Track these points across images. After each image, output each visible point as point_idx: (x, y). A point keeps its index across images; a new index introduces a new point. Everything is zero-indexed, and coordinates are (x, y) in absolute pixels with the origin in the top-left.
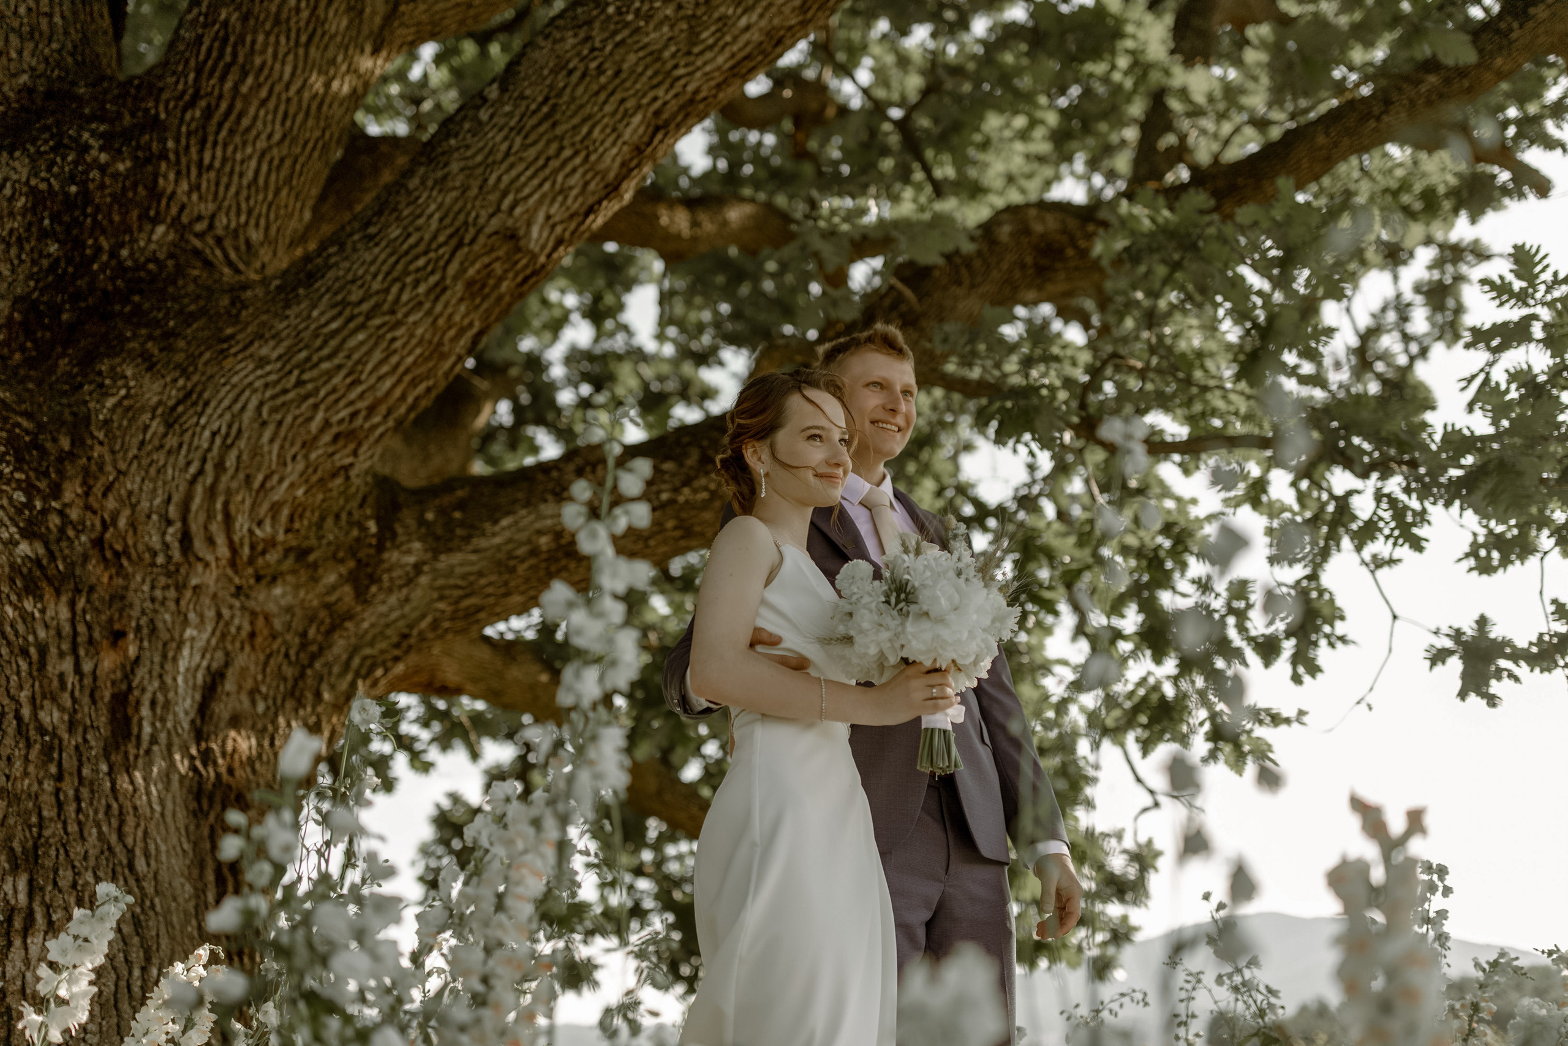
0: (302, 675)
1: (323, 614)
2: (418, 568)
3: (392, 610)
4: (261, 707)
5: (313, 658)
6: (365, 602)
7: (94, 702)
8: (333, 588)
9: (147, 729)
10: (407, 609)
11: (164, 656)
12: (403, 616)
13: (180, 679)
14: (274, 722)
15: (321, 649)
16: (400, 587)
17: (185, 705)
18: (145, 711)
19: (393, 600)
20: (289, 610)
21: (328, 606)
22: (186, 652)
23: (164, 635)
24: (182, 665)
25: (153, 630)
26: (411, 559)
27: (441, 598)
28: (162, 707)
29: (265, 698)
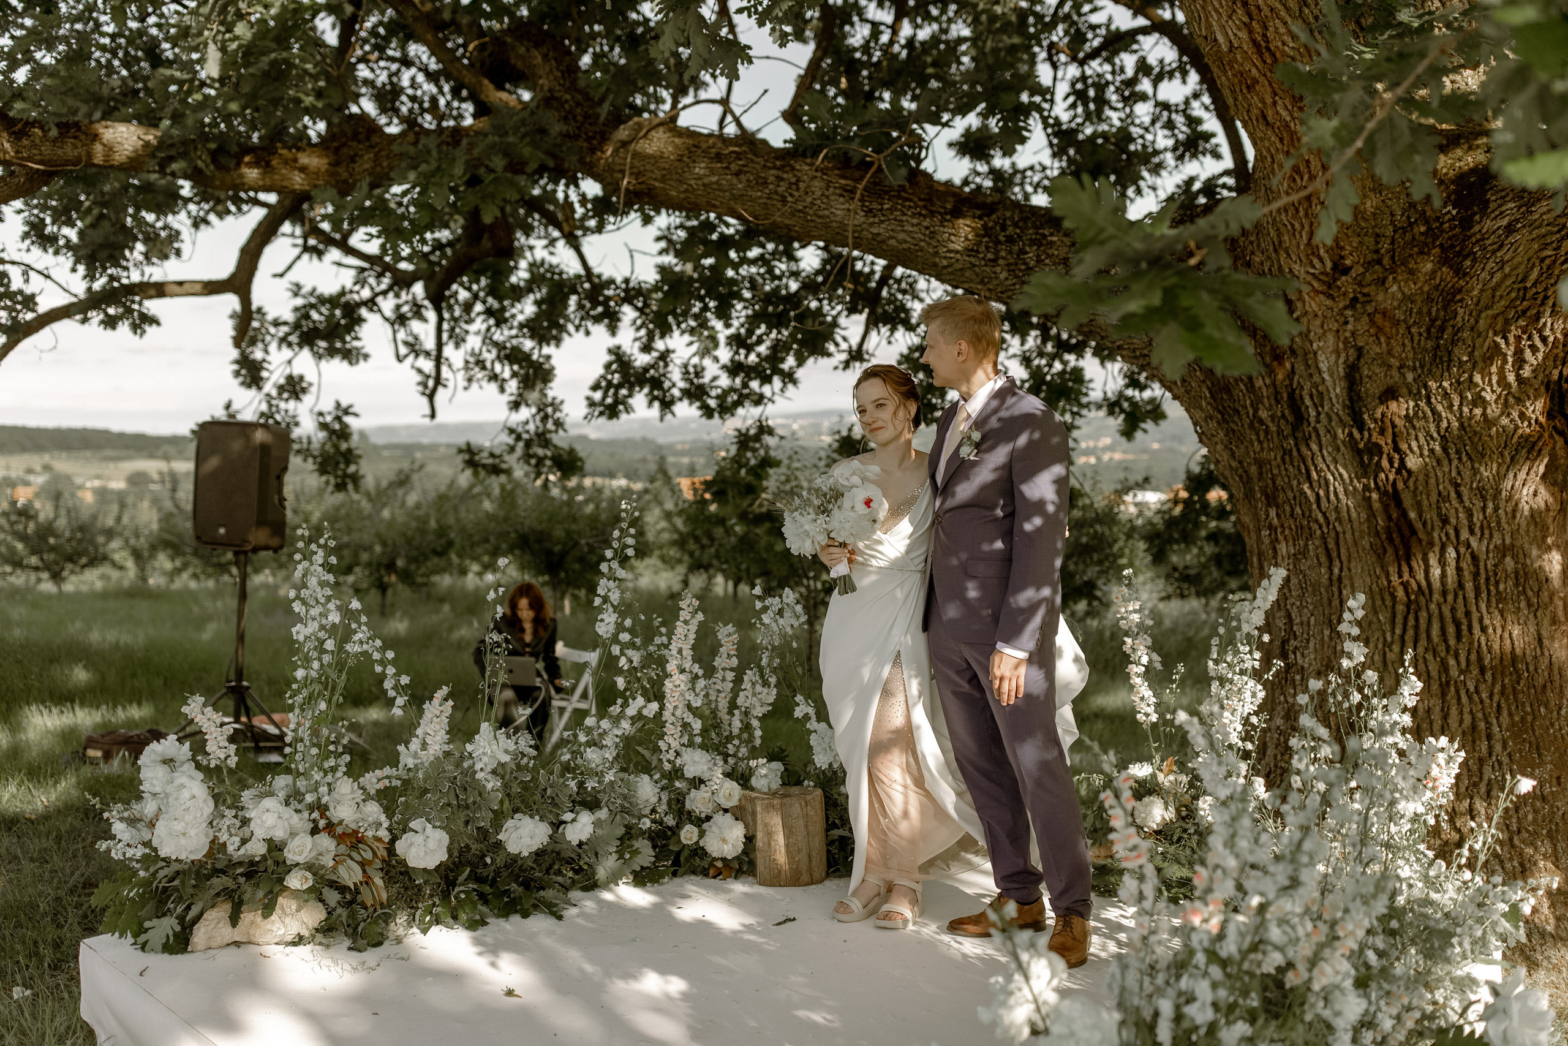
0: (1438, 346)
1: (1436, 294)
2: (1510, 229)
3: (1492, 275)
4: (1410, 377)
5: (1442, 329)
6: (1465, 274)
7: (1278, 402)
8: (1434, 272)
9: (1313, 413)
10: (1507, 270)
11: (1308, 366)
12: (1506, 277)
13: (1326, 376)
14: (1426, 386)
15: (1445, 321)
16: (1494, 252)
17: (1337, 391)
18: (1308, 402)
19: (1491, 264)
20: (1408, 299)
21: (1436, 288)
22: (1321, 357)
23: (1299, 352)
24: (1323, 366)
25: (1293, 352)
26: (1505, 222)
27: (1545, 246)
28: (1320, 398)
29: (1414, 369)
